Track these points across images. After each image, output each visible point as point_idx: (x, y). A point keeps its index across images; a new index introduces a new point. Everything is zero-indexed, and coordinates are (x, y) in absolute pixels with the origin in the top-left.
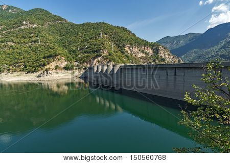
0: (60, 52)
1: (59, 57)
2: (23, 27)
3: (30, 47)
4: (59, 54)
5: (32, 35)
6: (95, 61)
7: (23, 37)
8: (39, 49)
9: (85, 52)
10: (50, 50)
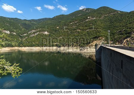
0: (102, 34)
1: (100, 38)
2: (87, 20)
3: (88, 32)
4: (101, 36)
5: (91, 24)
6: (124, 41)
7: (86, 26)
8: (92, 33)
9: (120, 34)
10: (98, 33)
